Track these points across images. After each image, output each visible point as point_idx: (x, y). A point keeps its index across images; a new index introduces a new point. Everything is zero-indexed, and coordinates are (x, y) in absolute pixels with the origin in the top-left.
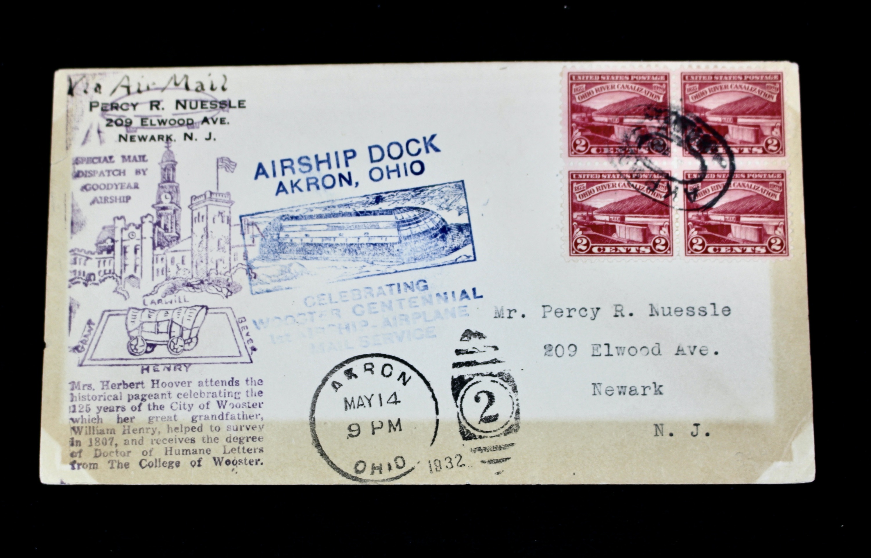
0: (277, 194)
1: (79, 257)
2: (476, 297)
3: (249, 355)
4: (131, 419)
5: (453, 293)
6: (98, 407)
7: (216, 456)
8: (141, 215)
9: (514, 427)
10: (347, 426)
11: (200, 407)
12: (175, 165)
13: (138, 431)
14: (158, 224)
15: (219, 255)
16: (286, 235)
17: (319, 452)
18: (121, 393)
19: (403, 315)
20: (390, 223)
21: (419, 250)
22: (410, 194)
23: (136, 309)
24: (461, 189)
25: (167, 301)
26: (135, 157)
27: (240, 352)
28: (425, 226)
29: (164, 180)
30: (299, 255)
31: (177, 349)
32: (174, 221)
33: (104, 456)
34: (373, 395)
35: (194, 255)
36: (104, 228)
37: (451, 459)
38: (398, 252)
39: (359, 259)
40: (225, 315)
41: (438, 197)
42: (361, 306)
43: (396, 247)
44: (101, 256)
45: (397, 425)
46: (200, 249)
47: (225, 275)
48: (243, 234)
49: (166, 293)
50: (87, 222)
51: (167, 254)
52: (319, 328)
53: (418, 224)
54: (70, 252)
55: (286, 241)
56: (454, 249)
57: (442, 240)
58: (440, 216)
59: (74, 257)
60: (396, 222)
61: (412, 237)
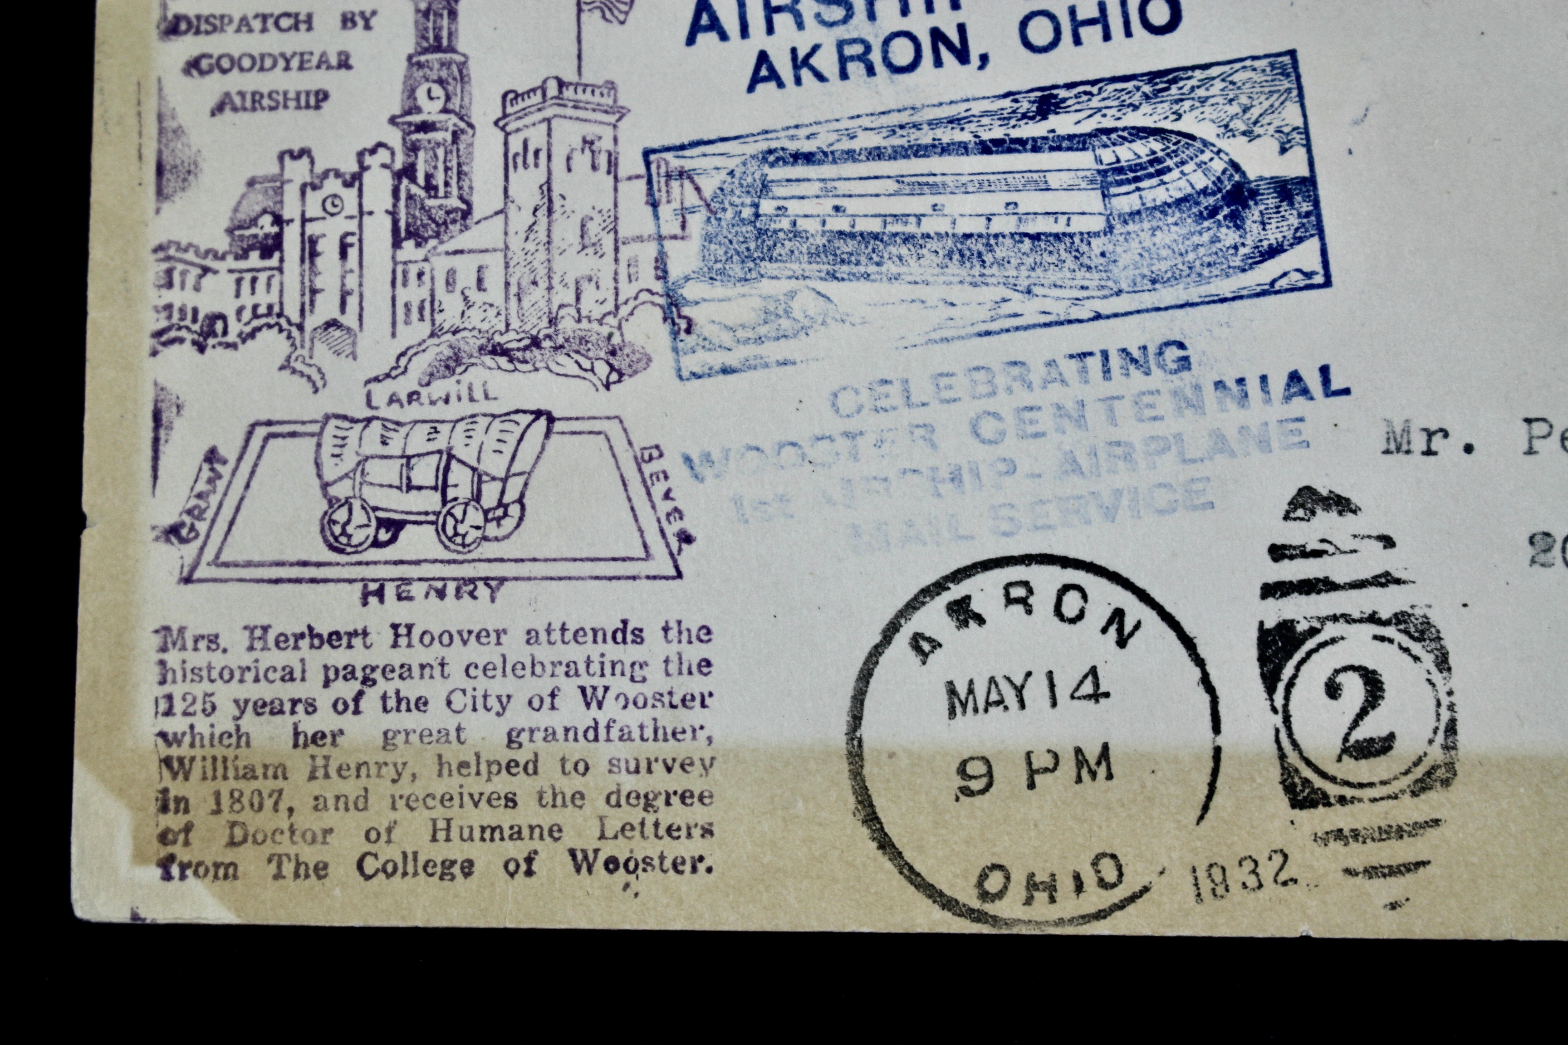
0: (751, 89)
1: (180, 267)
2: (1329, 393)
3: (671, 554)
4: (334, 736)
5: (1264, 379)
6: (236, 702)
7: (578, 845)
8: (360, 148)
9: (1441, 773)
10: (955, 765)
11: (530, 703)
13: (353, 772)
14: (409, 172)
15: (585, 264)
16: (779, 208)
17: (874, 839)
18: (302, 661)
19: (1118, 444)
20: (1081, 174)
22: (1138, 89)
23: (345, 418)
24: (1288, 75)
25: (434, 398)
27: (645, 546)
28: (1183, 183)
29: (425, 44)
30: (815, 266)
31: (464, 536)
32: (454, 164)
33: (255, 841)
34: (1029, 674)
35: (512, 263)
36: (251, 183)
37: (1256, 863)
38: (1102, 260)
39: (990, 280)
40: (602, 436)
41: (1220, 100)
42: (996, 415)
43: (1098, 244)
44: (242, 264)
45: (1099, 763)
46: (531, 246)
47: (600, 322)
48: (655, 205)
49: (431, 375)
50: (202, 165)
51: (433, 259)
52: (875, 478)
53: (1162, 177)
54: (155, 251)
55: (777, 226)
56: (1267, 252)
57: (1231, 225)
58: (1227, 154)
59: (165, 266)
60: (1099, 172)
61: (1144, 215)
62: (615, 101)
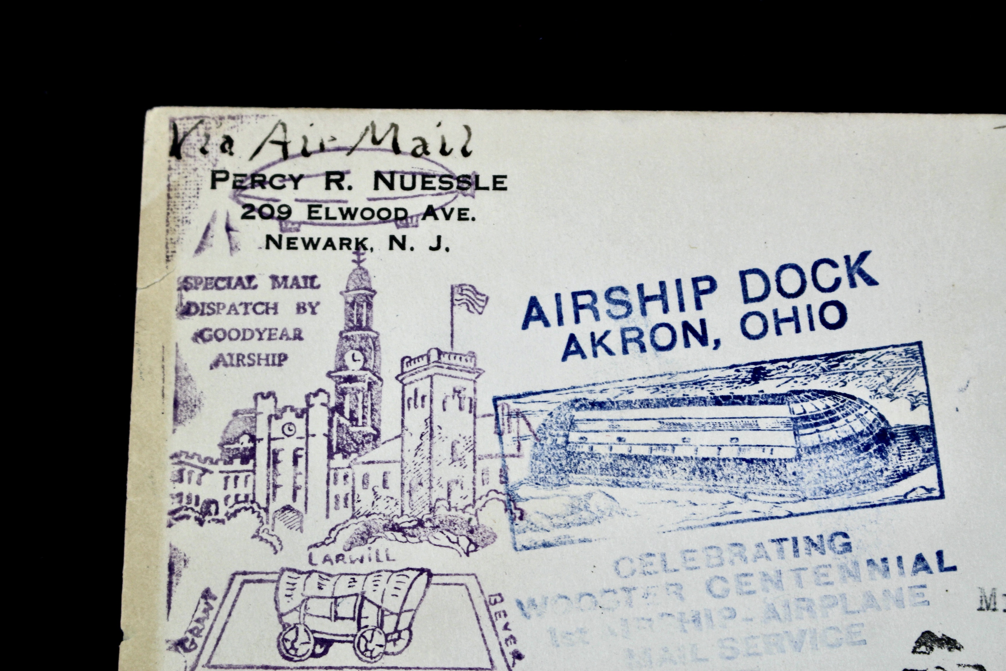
0: (564, 359)
1: (188, 468)
2: (943, 569)
3: (508, 666)
5: (900, 559)
8: (307, 392)
12: (372, 297)
14: (339, 408)
15: (454, 472)
16: (582, 438)
19: (803, 599)
20: (780, 420)
21: (835, 473)
22: (818, 365)
23: (294, 570)
24: (917, 358)
25: (353, 559)
26: (295, 278)
27: (491, 661)
28: (847, 428)
29: (351, 325)
30: (605, 477)
31: (372, 651)
32: (369, 404)
35: (406, 471)
36: (236, 414)
38: (794, 477)
39: (719, 489)
40: (464, 587)
41: (872, 373)
42: (723, 579)
43: (791, 467)
44: (229, 468)
46: (418, 459)
47: (463, 511)
48: (500, 434)
49: (352, 543)
50: (203, 401)
51: (354, 467)
52: (643, 619)
53: (833, 424)
54: (172, 457)
55: (581, 450)
56: (902, 475)
57: (879, 456)
58: (876, 409)
59: (178, 467)
60: (792, 419)
61: (821, 448)
62: (475, 365)
